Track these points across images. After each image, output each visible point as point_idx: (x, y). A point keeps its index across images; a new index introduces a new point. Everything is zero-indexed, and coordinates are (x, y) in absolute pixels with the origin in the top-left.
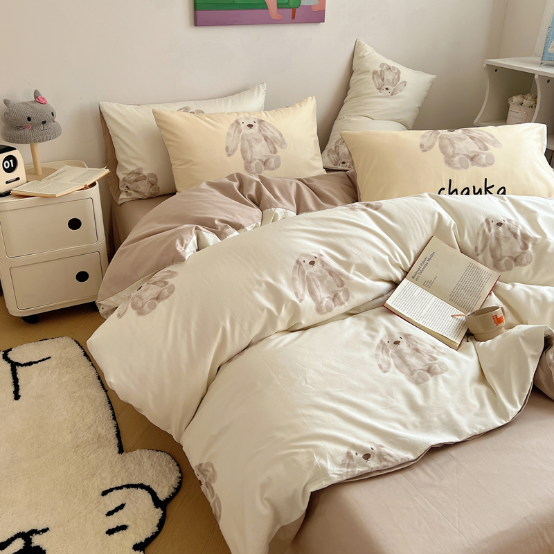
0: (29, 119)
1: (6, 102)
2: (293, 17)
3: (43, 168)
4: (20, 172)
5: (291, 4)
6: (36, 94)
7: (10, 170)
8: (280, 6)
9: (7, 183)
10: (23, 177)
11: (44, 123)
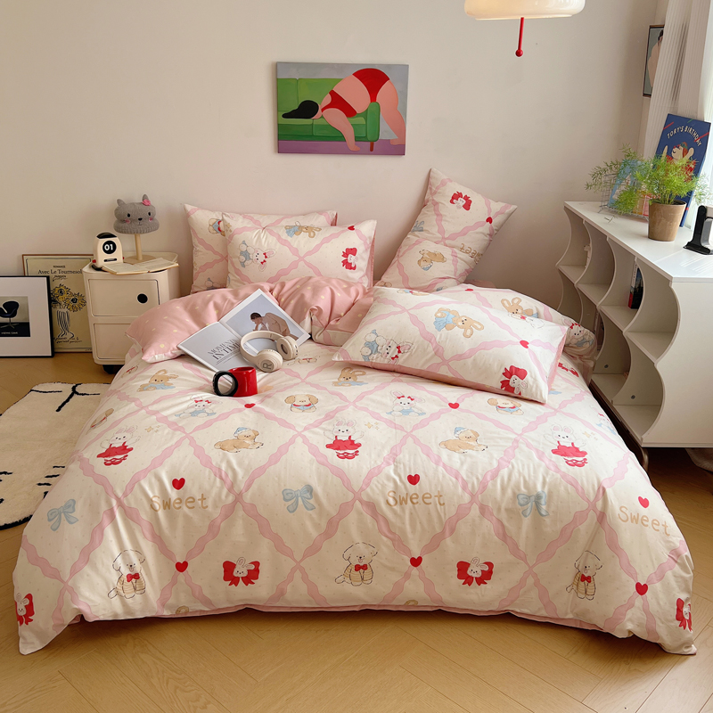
0: (129, 215)
1: (119, 201)
2: (372, 150)
3: (143, 256)
4: (118, 254)
5: (369, 138)
6: (145, 197)
7: (110, 252)
8: (357, 139)
9: (105, 261)
10: (120, 259)
11: (140, 219)
